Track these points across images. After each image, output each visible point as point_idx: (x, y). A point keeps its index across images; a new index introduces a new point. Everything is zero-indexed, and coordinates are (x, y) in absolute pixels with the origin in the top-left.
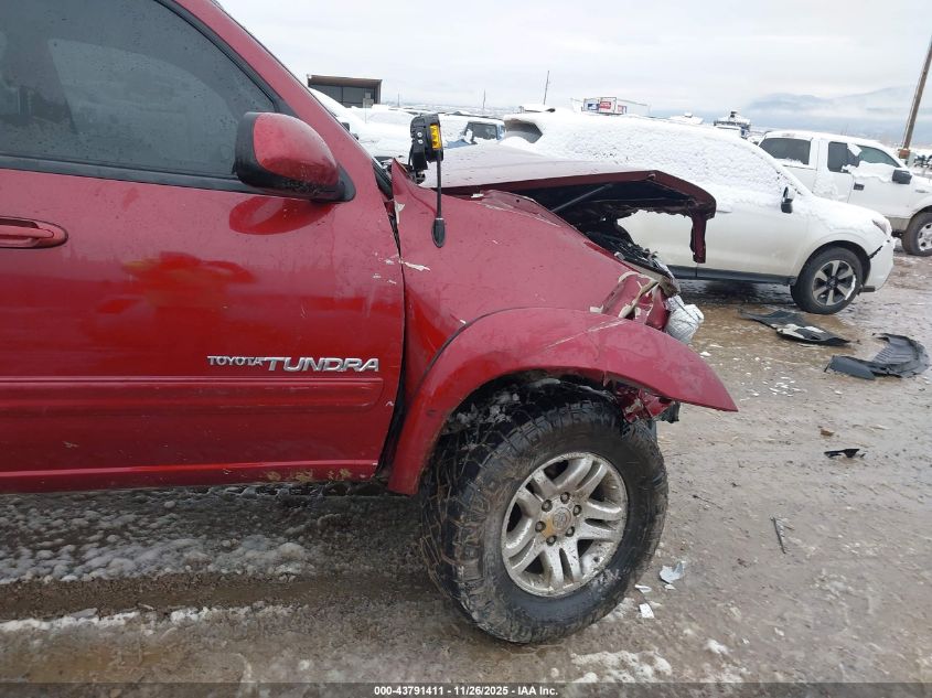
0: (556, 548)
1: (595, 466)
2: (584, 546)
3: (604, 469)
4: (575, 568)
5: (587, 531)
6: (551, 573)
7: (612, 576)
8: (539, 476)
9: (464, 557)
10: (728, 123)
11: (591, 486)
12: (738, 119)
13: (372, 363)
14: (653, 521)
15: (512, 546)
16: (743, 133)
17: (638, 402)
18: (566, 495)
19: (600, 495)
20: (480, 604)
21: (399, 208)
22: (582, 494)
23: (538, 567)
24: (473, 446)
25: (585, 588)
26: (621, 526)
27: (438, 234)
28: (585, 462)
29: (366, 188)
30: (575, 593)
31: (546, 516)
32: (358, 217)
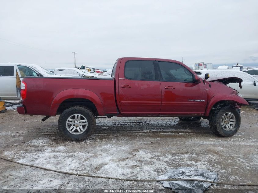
0: (227, 125)
1: (231, 114)
2: (231, 125)
3: (232, 114)
4: (230, 128)
5: (231, 123)
6: (227, 128)
7: (235, 129)
8: (225, 115)
9: (217, 123)
10: (236, 67)
11: (231, 117)
12: (239, 65)
13: (204, 100)
14: (239, 121)
15: (222, 124)
16: (241, 69)
17: (236, 106)
18: (228, 118)
19: (232, 118)
20: (220, 130)
21: (205, 83)
22: (229, 118)
23: (225, 127)
24: (216, 111)
25: (232, 130)
26: (235, 122)
27: (210, 86)
28: (230, 113)
29: (202, 82)
30: (230, 131)
31: (225, 120)
32: (201, 84)
